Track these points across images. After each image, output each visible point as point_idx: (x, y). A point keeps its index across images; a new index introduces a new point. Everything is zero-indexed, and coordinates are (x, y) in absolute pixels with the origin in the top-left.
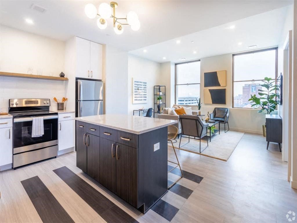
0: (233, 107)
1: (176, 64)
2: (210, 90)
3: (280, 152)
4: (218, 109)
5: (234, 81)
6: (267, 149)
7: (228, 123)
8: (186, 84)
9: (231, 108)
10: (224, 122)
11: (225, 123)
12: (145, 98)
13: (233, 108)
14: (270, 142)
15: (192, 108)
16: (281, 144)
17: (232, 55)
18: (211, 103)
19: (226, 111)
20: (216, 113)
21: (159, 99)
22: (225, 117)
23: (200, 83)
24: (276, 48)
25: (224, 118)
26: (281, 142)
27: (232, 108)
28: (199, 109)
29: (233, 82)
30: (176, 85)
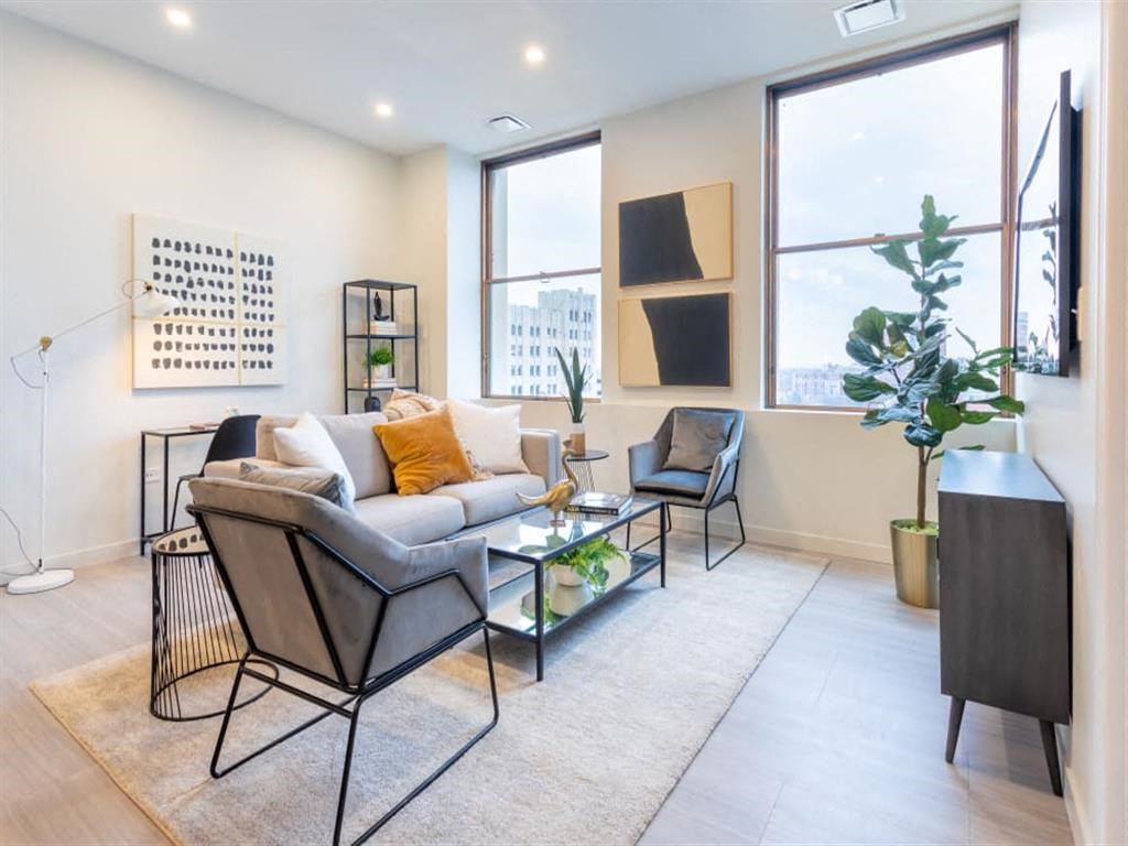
0: (770, 402)
1: (489, 166)
2: (648, 305)
3: (1055, 799)
4: (686, 413)
5: (782, 244)
6: (950, 758)
7: (736, 500)
8: (537, 273)
9: (762, 408)
10: (699, 497)
11: (708, 508)
12: (264, 356)
13: (774, 406)
14: (969, 705)
15: (522, 414)
16: (1060, 728)
17: (764, 90)
18: (656, 380)
19: (727, 427)
20: (672, 443)
21: (374, 360)
22: (711, 467)
23: (599, 266)
24: (1006, 33)
25: (705, 472)
26: (1066, 715)
27: (767, 406)
28: (577, 419)
29: (772, 250)
30: (487, 282)
